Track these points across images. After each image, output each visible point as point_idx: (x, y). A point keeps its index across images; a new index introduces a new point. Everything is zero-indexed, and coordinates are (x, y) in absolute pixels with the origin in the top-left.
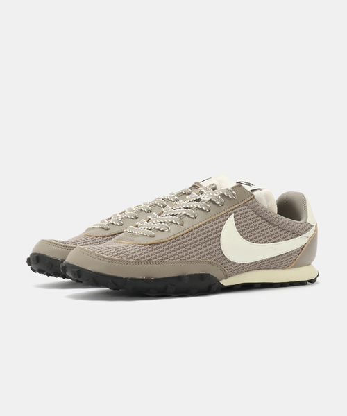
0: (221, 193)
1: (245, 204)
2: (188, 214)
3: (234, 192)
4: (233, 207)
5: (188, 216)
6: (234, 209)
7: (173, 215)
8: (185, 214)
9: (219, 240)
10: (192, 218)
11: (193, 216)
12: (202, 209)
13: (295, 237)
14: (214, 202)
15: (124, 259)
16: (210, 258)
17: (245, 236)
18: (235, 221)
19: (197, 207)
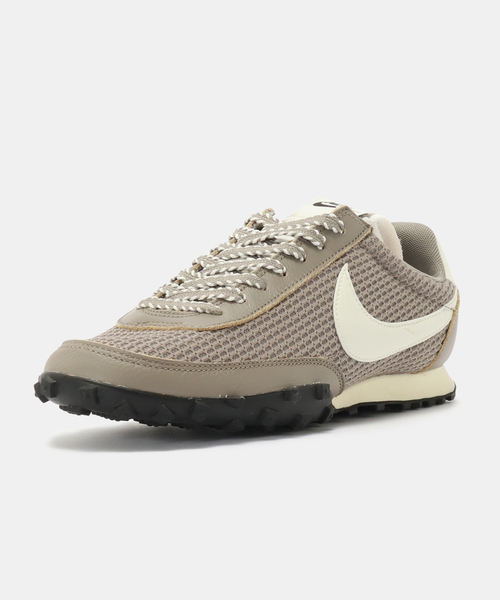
0: (317, 223)
1: (361, 245)
2: (269, 267)
3: (341, 222)
4: (342, 252)
5: (271, 271)
6: (345, 255)
7: (235, 271)
8: (263, 268)
9: (332, 318)
10: (278, 274)
11: (280, 271)
12: (292, 257)
13: (436, 308)
14: (308, 243)
15: (182, 360)
16: (322, 353)
17: (370, 307)
18: (352, 277)
19: (282, 253)
